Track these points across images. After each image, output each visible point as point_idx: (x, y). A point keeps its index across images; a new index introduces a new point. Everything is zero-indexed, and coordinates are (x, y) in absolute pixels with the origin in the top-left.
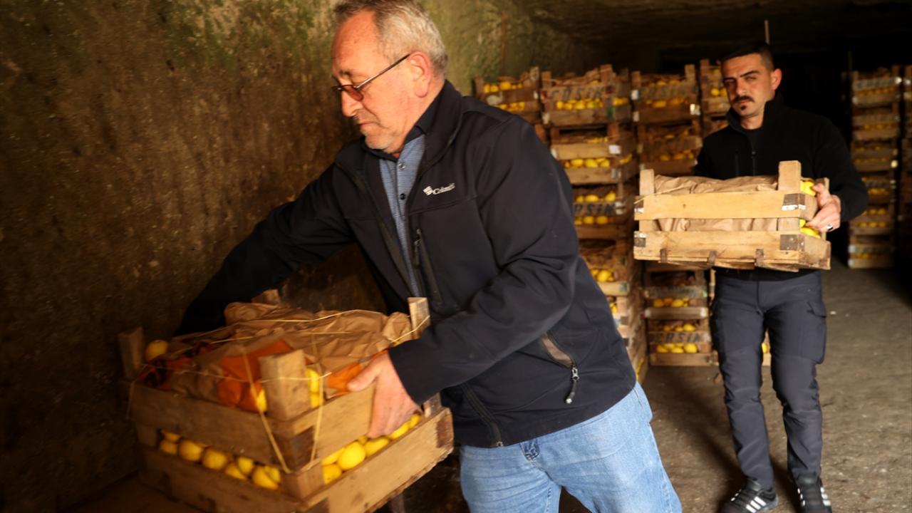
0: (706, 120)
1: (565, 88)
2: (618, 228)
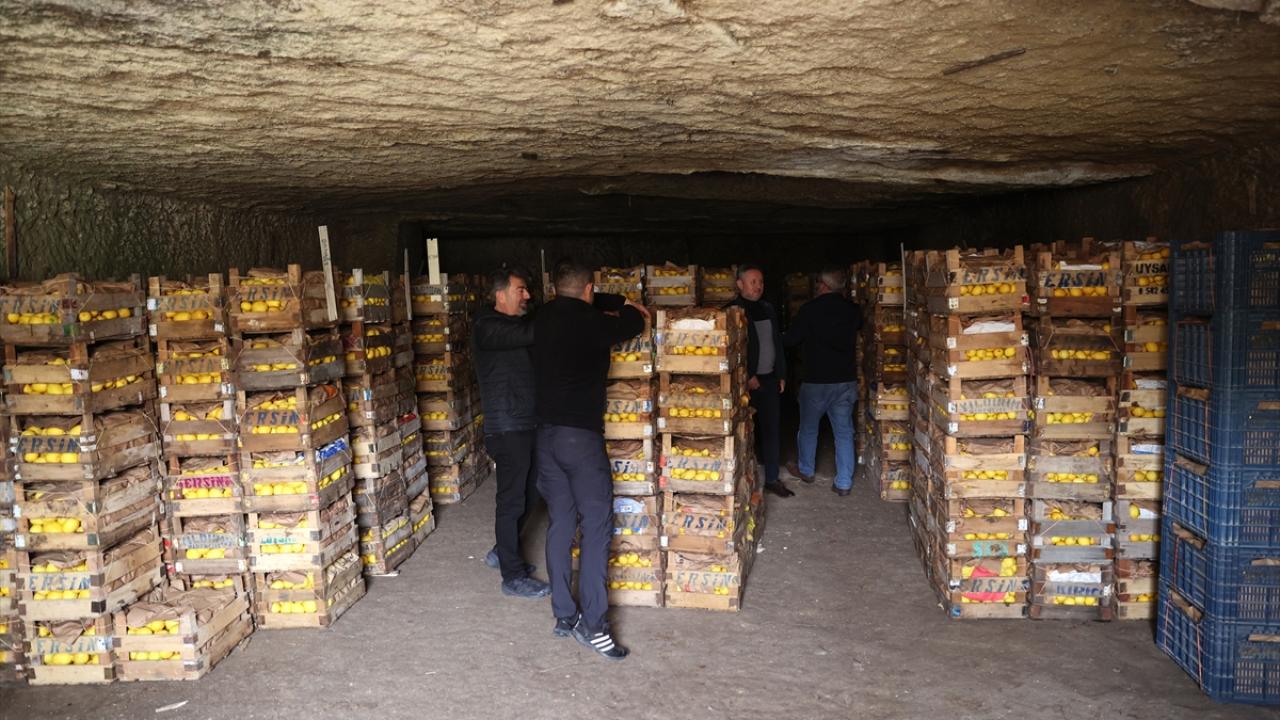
1: (15, 297)
2: (84, 468)
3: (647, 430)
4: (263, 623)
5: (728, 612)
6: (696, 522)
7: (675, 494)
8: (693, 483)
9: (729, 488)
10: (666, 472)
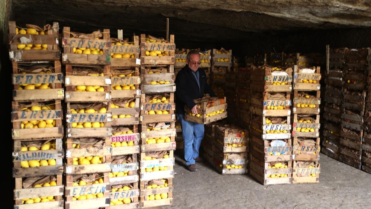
0: (142, 68)
1: (80, 39)
2: (108, 130)
3: (289, 112)
4: (143, 206)
5: (316, 183)
6: (306, 148)
7: (298, 138)
8: (305, 133)
9: (318, 135)
10: (294, 129)
